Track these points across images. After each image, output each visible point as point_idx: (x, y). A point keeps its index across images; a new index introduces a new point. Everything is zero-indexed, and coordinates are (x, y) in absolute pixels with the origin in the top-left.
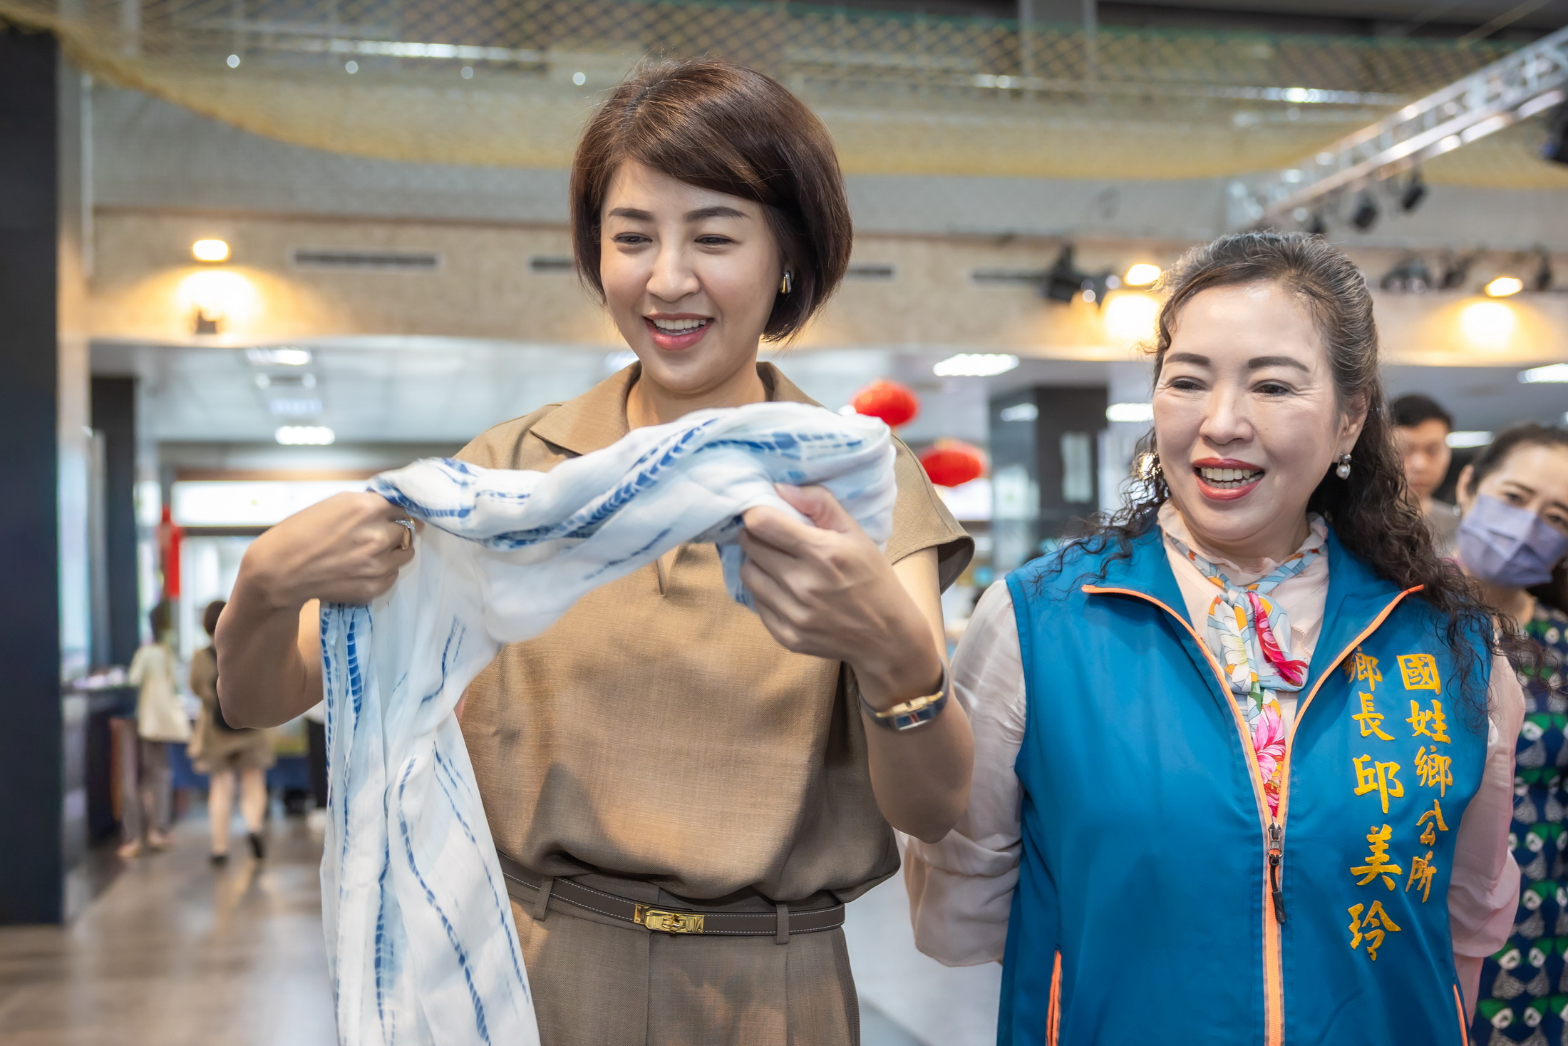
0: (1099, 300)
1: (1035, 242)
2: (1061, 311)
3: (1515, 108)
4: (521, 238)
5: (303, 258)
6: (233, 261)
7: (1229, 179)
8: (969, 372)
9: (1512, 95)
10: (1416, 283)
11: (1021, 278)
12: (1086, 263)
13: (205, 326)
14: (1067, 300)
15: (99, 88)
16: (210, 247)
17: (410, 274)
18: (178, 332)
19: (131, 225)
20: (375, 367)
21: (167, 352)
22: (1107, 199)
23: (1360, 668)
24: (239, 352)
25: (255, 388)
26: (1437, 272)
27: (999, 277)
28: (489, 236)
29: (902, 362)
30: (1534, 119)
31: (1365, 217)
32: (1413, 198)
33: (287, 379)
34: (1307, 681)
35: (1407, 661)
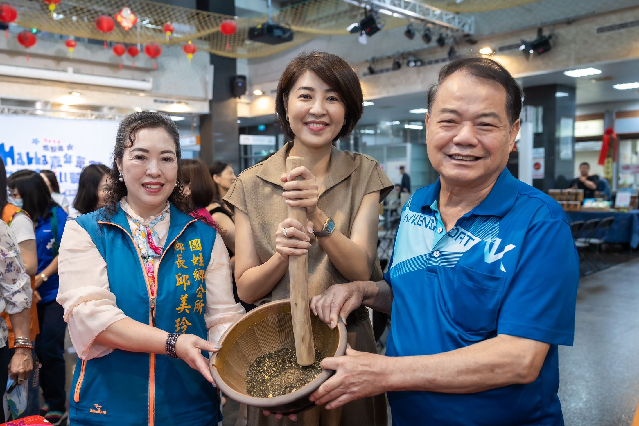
23: (177, 247)
34: (162, 253)
35: (192, 242)
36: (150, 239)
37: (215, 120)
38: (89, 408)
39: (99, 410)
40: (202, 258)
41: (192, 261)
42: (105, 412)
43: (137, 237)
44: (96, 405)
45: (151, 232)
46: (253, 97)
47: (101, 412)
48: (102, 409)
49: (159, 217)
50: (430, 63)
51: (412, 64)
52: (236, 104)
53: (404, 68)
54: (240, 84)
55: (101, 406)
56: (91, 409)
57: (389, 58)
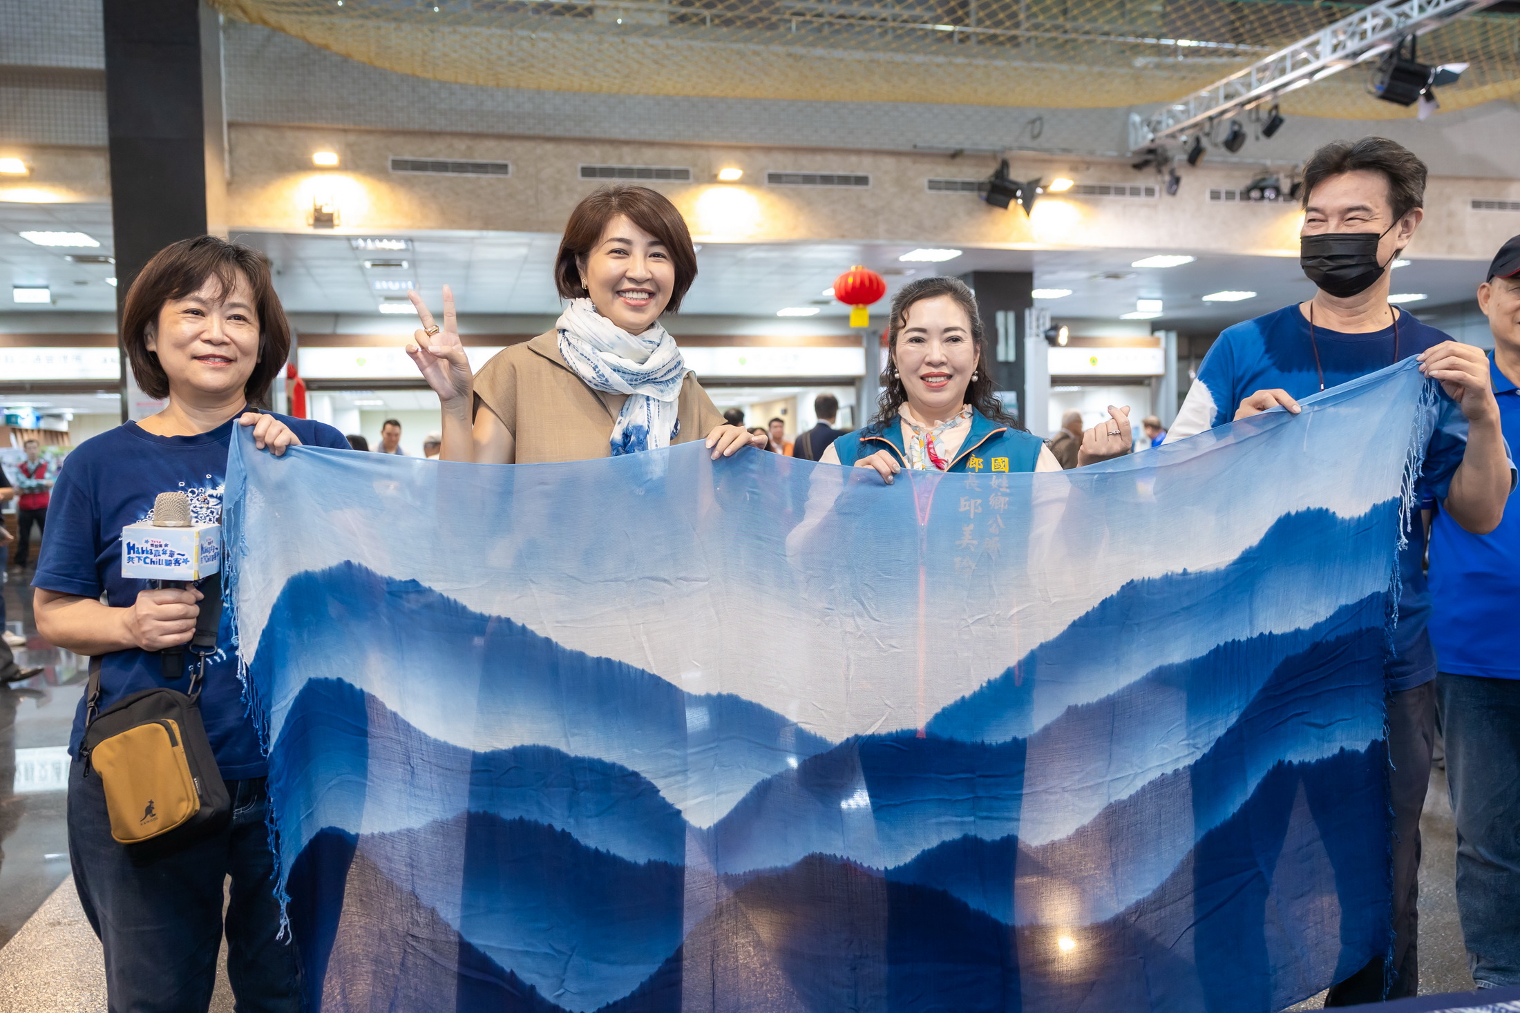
0: (1027, 206)
1: (978, 157)
2: (999, 212)
3: (1355, 54)
4: (574, 150)
5: (398, 165)
6: (344, 167)
7: (1130, 110)
8: (924, 259)
9: (1353, 45)
10: (1269, 193)
11: (967, 186)
12: (1017, 174)
13: (323, 219)
14: (1005, 206)
15: (231, 22)
16: (325, 155)
17: (486, 178)
18: (301, 224)
19: (260, 136)
20: (456, 253)
21: (290, 238)
22: (1036, 122)
23: (971, 463)
24: (349, 238)
25: (362, 268)
26: (1286, 186)
27: (950, 185)
28: (549, 147)
29: (870, 252)
30: (1368, 64)
31: (1234, 141)
32: (1272, 127)
33: (386, 263)
34: (948, 466)
35: (996, 459)
36: (931, 448)
43: (912, 447)
45: (934, 441)
49: (950, 422)
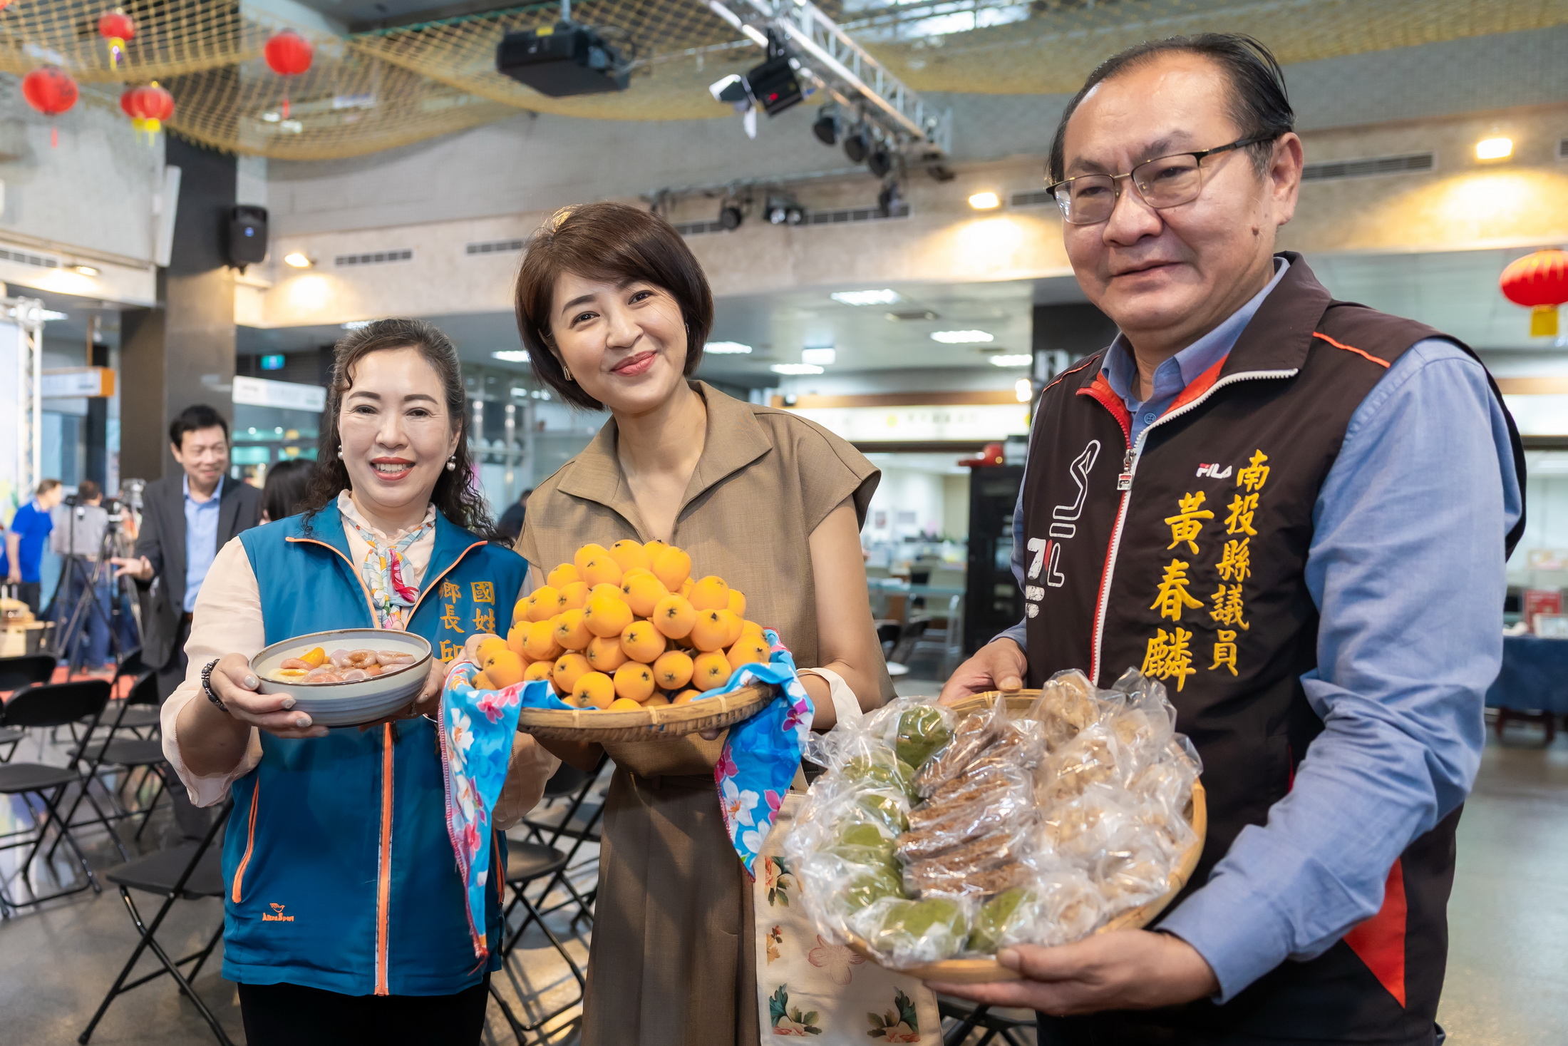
23: (447, 591)
34: (417, 599)
35: (476, 586)
36: (396, 571)
37: (174, 327)
38: (261, 912)
39: (280, 915)
40: (494, 619)
41: (474, 620)
42: (291, 919)
43: (370, 566)
44: (274, 905)
45: (399, 558)
46: (281, 272)
47: (284, 919)
48: (285, 913)
49: (416, 533)
50: (821, 219)
51: (778, 216)
52: (232, 284)
53: (751, 227)
54: (249, 232)
55: (283, 907)
56: (264, 914)
57: (709, 195)
